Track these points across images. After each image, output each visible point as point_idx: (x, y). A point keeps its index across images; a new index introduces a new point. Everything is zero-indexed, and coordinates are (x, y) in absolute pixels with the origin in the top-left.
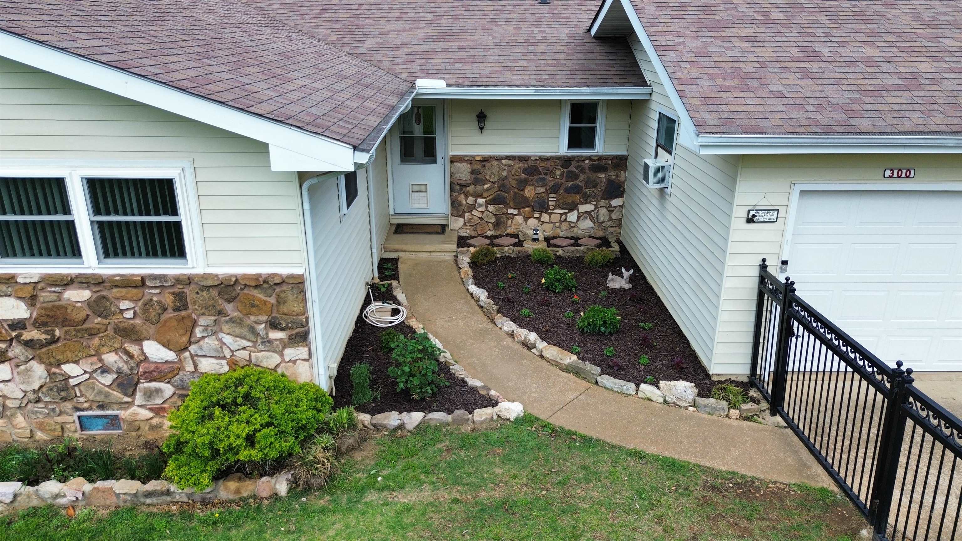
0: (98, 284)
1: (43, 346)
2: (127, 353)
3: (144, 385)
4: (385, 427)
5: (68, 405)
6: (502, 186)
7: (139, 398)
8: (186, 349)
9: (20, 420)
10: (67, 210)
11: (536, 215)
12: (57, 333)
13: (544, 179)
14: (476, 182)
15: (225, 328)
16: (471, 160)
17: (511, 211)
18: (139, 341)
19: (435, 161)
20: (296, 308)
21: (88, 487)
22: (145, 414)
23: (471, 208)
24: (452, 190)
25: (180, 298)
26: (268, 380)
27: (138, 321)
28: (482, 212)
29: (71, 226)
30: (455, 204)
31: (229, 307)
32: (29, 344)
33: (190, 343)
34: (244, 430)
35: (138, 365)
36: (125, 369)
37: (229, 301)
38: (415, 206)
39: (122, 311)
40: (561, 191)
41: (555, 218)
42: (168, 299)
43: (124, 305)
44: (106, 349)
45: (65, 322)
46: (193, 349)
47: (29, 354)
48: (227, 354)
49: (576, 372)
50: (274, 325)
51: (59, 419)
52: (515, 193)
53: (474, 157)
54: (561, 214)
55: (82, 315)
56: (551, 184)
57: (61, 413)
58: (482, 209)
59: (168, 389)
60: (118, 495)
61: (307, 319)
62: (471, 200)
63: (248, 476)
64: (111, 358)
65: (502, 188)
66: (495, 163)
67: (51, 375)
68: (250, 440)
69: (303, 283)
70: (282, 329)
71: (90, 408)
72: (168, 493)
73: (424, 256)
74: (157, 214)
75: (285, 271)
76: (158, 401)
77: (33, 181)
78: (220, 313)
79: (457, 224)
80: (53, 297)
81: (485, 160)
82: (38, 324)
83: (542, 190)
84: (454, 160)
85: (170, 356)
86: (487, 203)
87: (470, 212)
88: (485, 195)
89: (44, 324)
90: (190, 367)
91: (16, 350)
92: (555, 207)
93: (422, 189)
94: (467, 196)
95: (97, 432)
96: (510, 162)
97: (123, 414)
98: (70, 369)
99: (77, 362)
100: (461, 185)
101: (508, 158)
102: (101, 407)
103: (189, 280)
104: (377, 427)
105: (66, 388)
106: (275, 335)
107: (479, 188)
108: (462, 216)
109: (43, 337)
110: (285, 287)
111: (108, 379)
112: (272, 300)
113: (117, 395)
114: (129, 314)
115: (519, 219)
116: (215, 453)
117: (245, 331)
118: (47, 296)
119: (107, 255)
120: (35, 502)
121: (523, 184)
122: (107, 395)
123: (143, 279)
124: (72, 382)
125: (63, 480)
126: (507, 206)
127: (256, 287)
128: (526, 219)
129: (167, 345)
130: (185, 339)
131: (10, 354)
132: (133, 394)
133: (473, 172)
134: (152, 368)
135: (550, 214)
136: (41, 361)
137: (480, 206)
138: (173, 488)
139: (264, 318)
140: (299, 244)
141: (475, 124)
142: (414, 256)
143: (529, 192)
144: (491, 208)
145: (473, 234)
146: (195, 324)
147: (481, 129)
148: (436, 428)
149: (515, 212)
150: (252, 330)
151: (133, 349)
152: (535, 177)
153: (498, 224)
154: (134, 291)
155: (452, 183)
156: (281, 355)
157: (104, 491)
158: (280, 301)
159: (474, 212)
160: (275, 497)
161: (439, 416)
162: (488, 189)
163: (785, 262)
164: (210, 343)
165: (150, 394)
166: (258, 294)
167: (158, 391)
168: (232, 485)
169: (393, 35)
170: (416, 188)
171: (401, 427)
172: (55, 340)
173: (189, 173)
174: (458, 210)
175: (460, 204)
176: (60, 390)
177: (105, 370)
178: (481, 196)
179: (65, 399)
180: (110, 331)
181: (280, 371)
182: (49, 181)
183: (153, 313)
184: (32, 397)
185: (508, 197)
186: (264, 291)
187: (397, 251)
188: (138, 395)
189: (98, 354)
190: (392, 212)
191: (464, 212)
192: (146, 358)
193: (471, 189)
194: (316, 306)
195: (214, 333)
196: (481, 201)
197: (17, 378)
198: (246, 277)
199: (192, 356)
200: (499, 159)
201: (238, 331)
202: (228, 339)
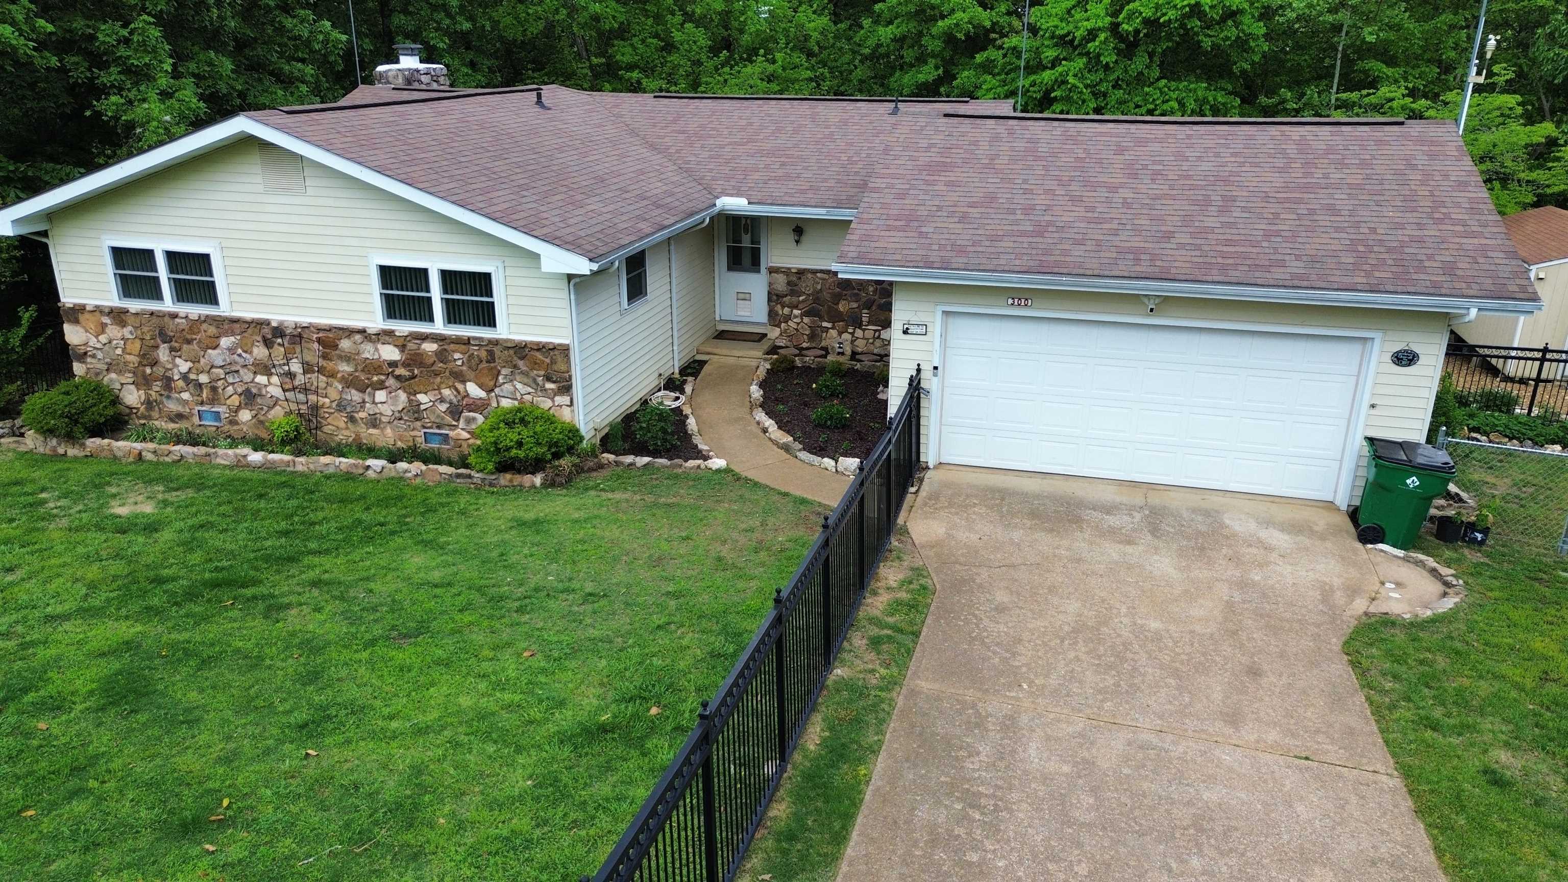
0: (442, 340)
1: (407, 380)
2: (457, 390)
3: (466, 414)
4: (622, 463)
5: (418, 424)
6: (816, 297)
7: (462, 424)
8: (492, 390)
9: (389, 431)
10: (428, 291)
11: (850, 330)
12: (416, 372)
13: (857, 295)
14: (793, 293)
15: (518, 377)
16: (787, 272)
17: (825, 324)
18: (464, 382)
19: (759, 271)
20: (563, 368)
21: (424, 467)
22: (465, 435)
23: (788, 318)
24: (769, 300)
25: (491, 353)
26: (537, 413)
27: (464, 368)
28: (798, 324)
29: (429, 300)
30: (772, 314)
31: (521, 363)
32: (398, 378)
33: (495, 386)
34: (515, 437)
35: (463, 399)
36: (455, 401)
37: (522, 358)
38: (739, 313)
39: (455, 360)
40: (874, 308)
41: (869, 334)
42: (484, 354)
43: (457, 356)
44: (443, 386)
45: (421, 365)
46: (497, 390)
47: (398, 385)
48: (518, 396)
49: (786, 448)
50: (549, 379)
51: (413, 433)
52: (829, 307)
53: (789, 269)
54: (875, 331)
55: (432, 360)
56: (864, 300)
57: (414, 429)
58: (798, 320)
59: (480, 418)
60: (441, 474)
61: (570, 377)
62: (786, 311)
63: (519, 472)
64: (446, 392)
65: (817, 300)
66: (810, 276)
67: (410, 401)
68: (520, 444)
69: (568, 349)
70: (554, 382)
71: (431, 428)
72: (470, 477)
73: (731, 361)
74: (482, 296)
75: (557, 341)
76: (474, 427)
77: (410, 269)
78: (515, 367)
79: (774, 333)
80: (415, 347)
81: (801, 273)
82: (406, 365)
83: (855, 305)
84: (772, 271)
85: (483, 394)
86: (802, 315)
87: (786, 322)
88: (800, 306)
89: (409, 365)
90: (494, 404)
91: (391, 382)
92: (869, 323)
93: (744, 297)
94: (783, 307)
95: (434, 446)
96: (826, 276)
97: (452, 434)
98: (422, 398)
99: (426, 393)
100: (777, 295)
101: (822, 271)
102: (439, 427)
103: (496, 342)
104: (617, 463)
105: (418, 411)
106: (550, 386)
107: (794, 299)
108: (778, 326)
109: (407, 373)
110: (556, 352)
111: (443, 407)
112: (548, 361)
113: (448, 419)
114: (459, 363)
115: (833, 333)
116: (498, 450)
117: (530, 381)
118: (411, 346)
119: (450, 322)
120: (393, 474)
121: (837, 298)
122: (443, 419)
123: (469, 339)
124: (423, 407)
125: (410, 462)
126: (822, 319)
127: (538, 350)
128: (840, 334)
129: (481, 386)
130: (492, 383)
131: (387, 384)
132: (458, 420)
133: (789, 283)
134: (471, 401)
135: (864, 330)
136: (405, 391)
137: (796, 317)
138: (473, 473)
139: (542, 373)
140: (567, 322)
141: (792, 237)
142: (723, 360)
143: (842, 307)
144: (806, 320)
145: (789, 344)
146: (499, 373)
147: (797, 242)
148: (658, 469)
149: (829, 325)
150: (535, 380)
151: (460, 386)
152: (849, 292)
153: (813, 337)
154: (463, 347)
155: (769, 293)
156: (553, 400)
157: (433, 470)
158: (553, 362)
159: (790, 323)
160: (533, 486)
161: (663, 461)
162: (803, 301)
163: (936, 368)
164: (508, 387)
165: (469, 421)
166: (539, 355)
167: (474, 419)
168: (508, 476)
169: (728, 149)
170: (741, 296)
171: (631, 464)
172: (414, 377)
173: (501, 270)
174: (774, 320)
175: (777, 314)
176: (415, 412)
177: (442, 400)
178: (796, 307)
179: (417, 419)
180: (447, 374)
181: (551, 412)
182: (419, 269)
183: (473, 363)
184: (397, 415)
185: (823, 310)
186: (543, 354)
187: (709, 354)
188: (462, 420)
189: (439, 389)
190: (718, 318)
191: (780, 322)
192: (468, 395)
193: (787, 299)
194: (578, 368)
195: (511, 381)
196: (796, 312)
197: (390, 401)
198: (532, 343)
199: (497, 396)
200: (814, 272)
201: (526, 380)
202: (519, 386)
